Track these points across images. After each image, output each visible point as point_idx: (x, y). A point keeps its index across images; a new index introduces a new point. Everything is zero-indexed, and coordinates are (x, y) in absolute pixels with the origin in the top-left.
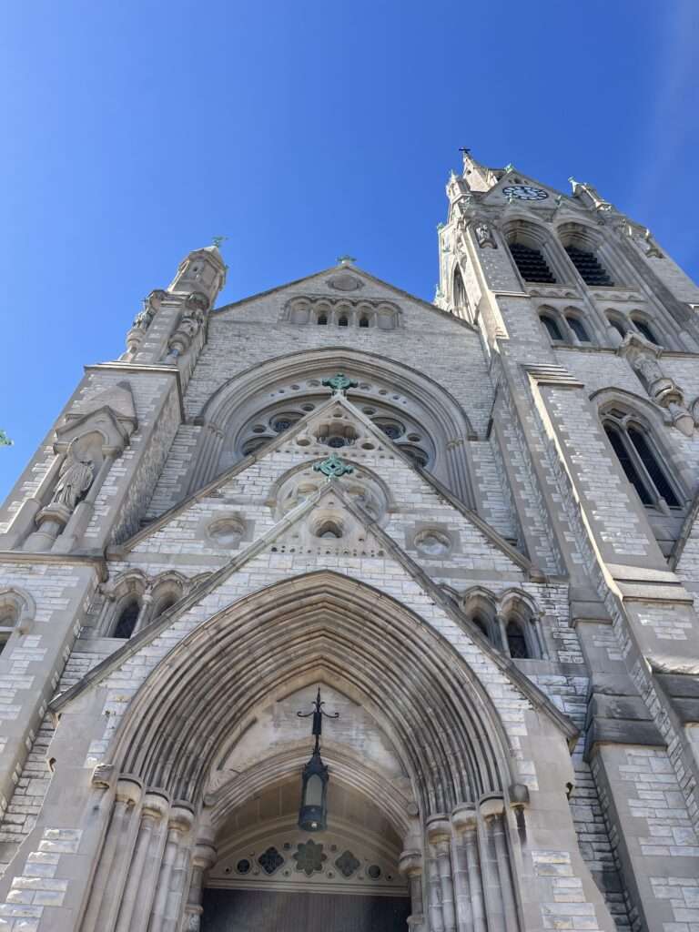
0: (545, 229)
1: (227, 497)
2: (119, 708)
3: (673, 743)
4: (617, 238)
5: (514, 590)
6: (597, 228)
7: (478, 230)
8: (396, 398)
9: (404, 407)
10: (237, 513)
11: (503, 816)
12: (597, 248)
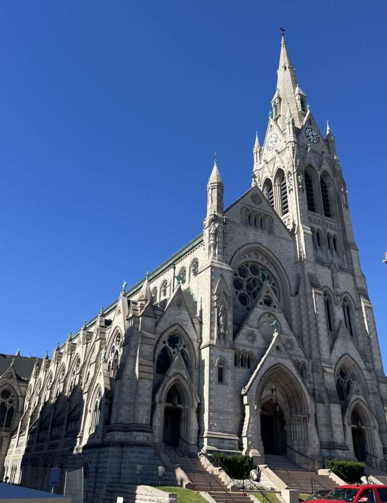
0: (316, 173)
1: (250, 325)
2: (255, 394)
3: (327, 404)
4: (337, 188)
5: (304, 361)
6: (332, 177)
7: (299, 177)
8: (271, 267)
9: (272, 272)
10: (252, 331)
11: (306, 418)
12: (329, 187)
